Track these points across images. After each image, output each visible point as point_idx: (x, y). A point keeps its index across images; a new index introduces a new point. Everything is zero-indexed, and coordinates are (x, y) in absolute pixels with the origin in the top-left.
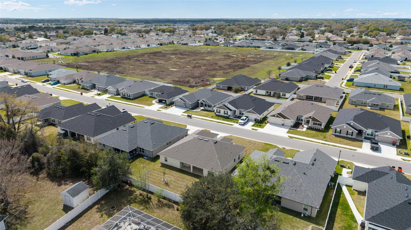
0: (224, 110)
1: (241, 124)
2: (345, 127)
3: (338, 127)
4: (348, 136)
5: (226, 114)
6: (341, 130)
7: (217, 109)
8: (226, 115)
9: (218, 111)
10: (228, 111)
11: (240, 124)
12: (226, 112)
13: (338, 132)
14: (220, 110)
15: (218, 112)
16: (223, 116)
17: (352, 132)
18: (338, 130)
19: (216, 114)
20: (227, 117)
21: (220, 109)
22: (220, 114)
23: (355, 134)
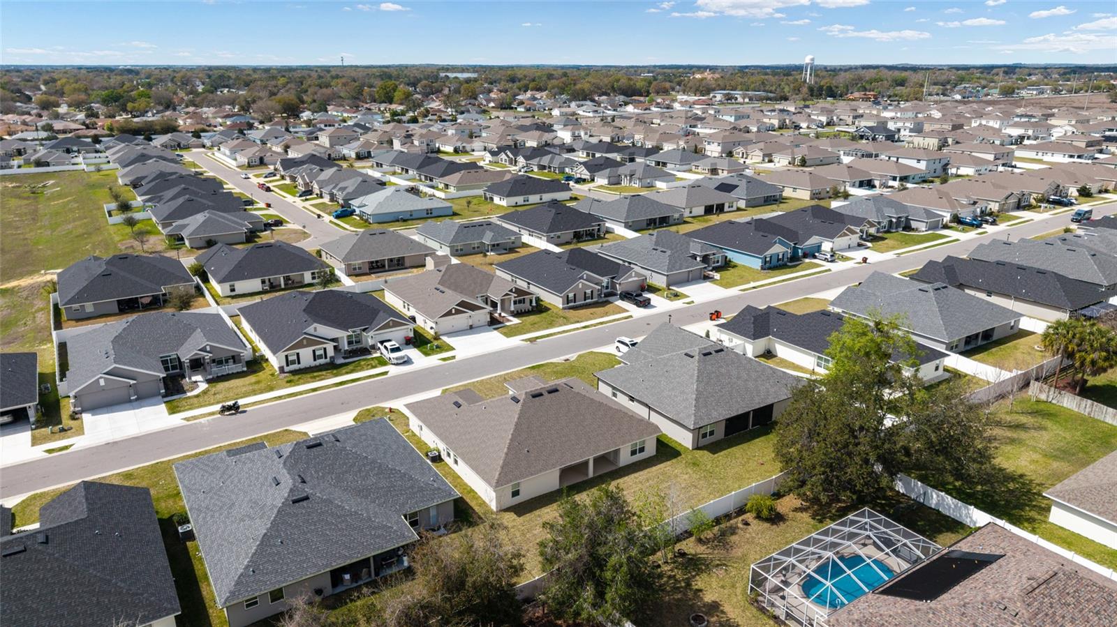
0: (313, 348)
1: (401, 361)
2: (580, 286)
3: (570, 292)
4: (587, 301)
5: (320, 357)
6: (575, 295)
7: (286, 353)
8: (322, 361)
9: (290, 358)
10: (324, 346)
11: (399, 362)
12: (322, 352)
13: (571, 301)
14: (298, 354)
15: (293, 362)
16: (316, 367)
17: (592, 292)
18: (571, 295)
19: (287, 369)
20: (327, 364)
21: (297, 351)
22: (302, 365)
23: (595, 294)
